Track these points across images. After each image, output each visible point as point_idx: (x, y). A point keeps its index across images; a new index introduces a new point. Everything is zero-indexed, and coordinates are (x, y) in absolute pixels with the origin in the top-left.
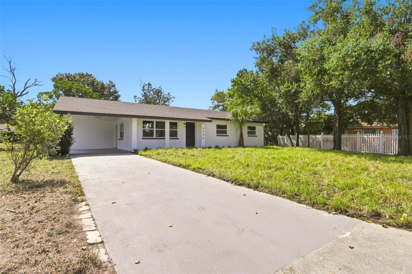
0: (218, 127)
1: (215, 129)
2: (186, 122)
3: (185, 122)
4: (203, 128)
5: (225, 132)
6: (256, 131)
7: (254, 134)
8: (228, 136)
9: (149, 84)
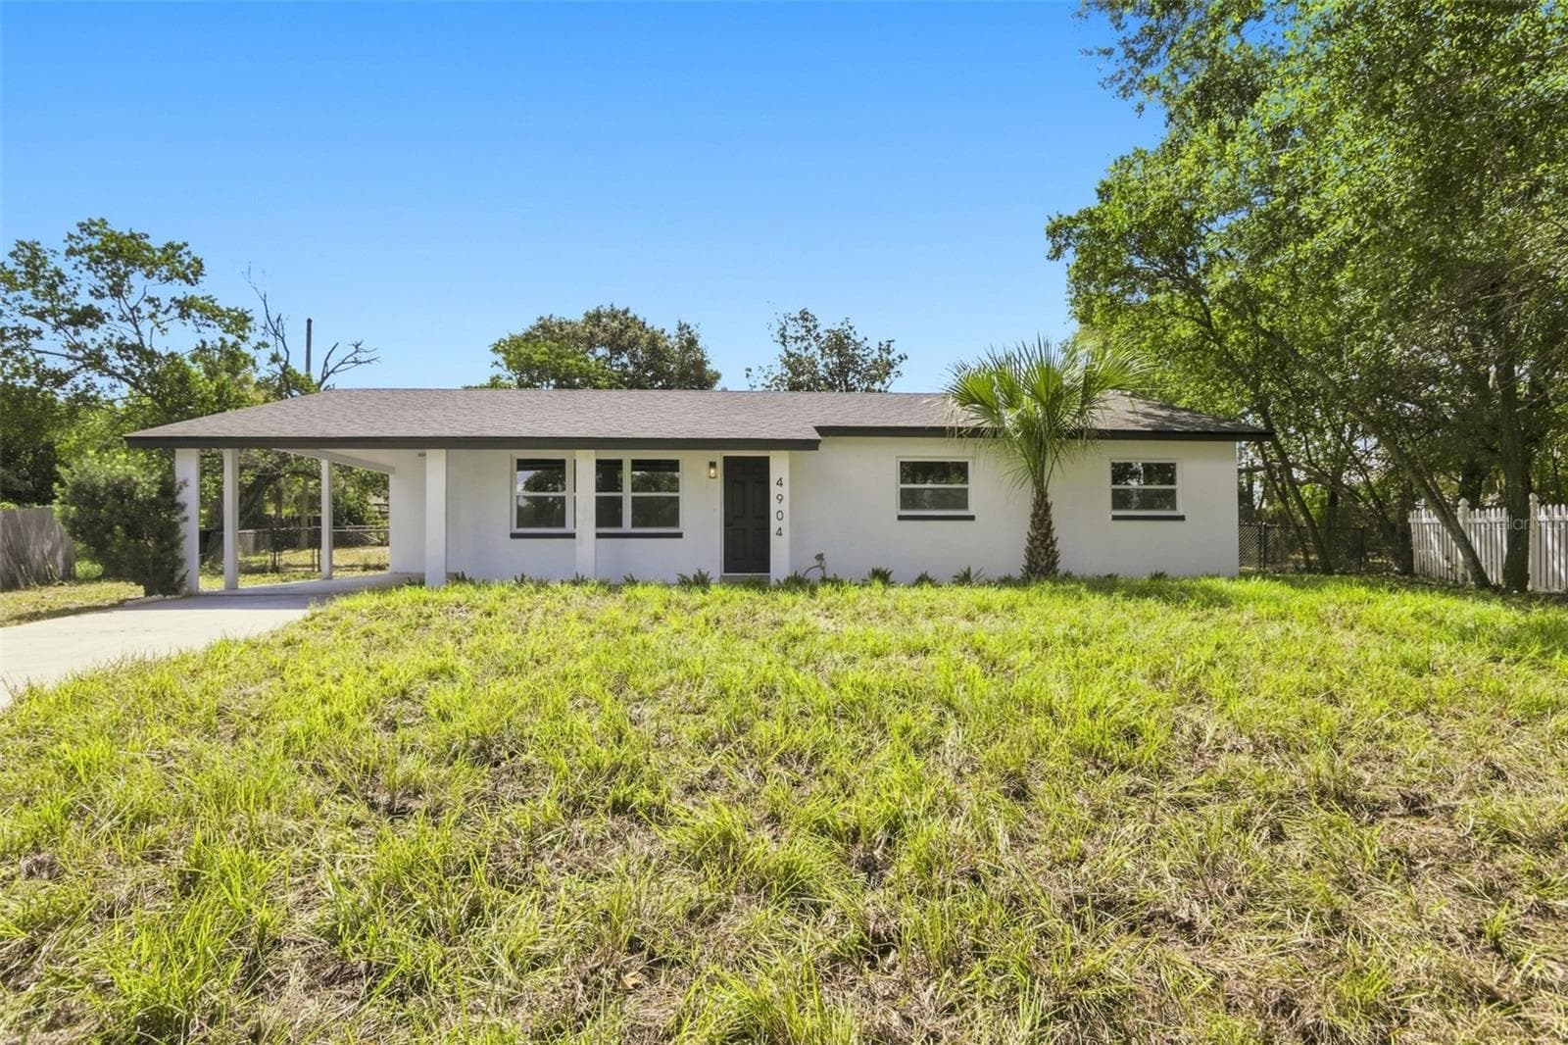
0: (912, 471)
1: (890, 484)
2: (726, 459)
3: (718, 456)
4: (780, 483)
5: (960, 499)
6: (1180, 487)
7: (1161, 507)
8: (972, 518)
9: (804, 316)
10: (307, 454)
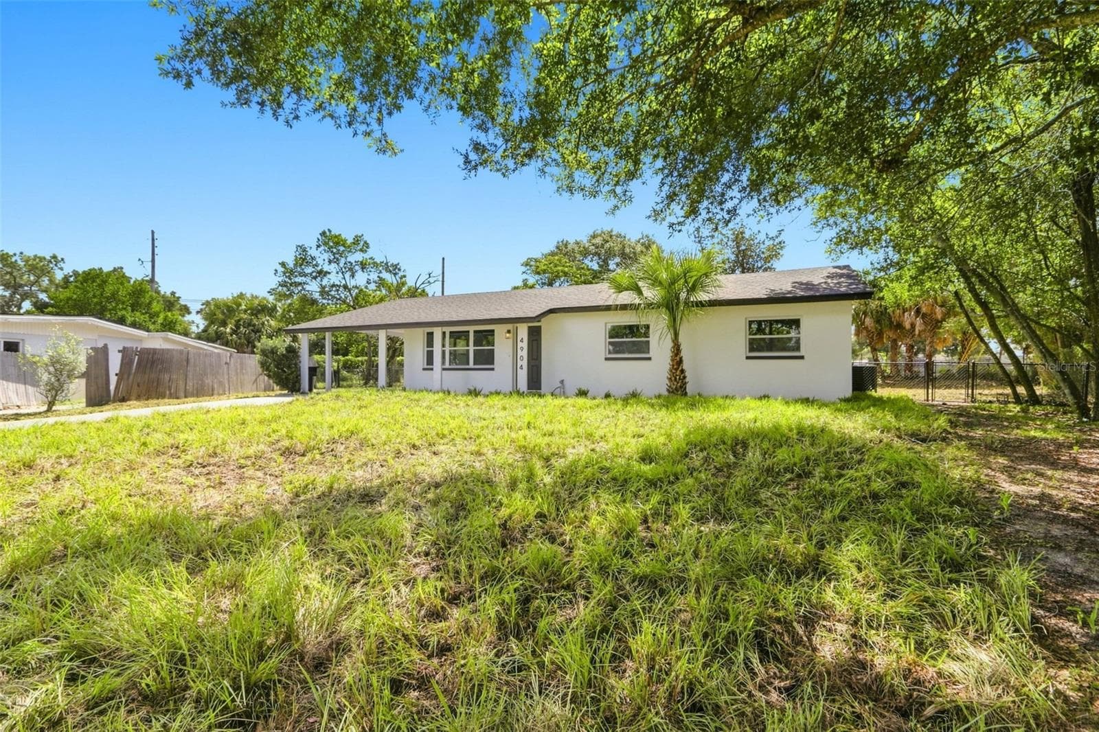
4: (522, 341)
10: (371, 332)
